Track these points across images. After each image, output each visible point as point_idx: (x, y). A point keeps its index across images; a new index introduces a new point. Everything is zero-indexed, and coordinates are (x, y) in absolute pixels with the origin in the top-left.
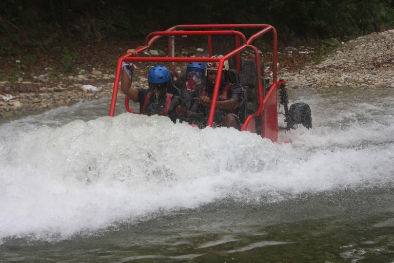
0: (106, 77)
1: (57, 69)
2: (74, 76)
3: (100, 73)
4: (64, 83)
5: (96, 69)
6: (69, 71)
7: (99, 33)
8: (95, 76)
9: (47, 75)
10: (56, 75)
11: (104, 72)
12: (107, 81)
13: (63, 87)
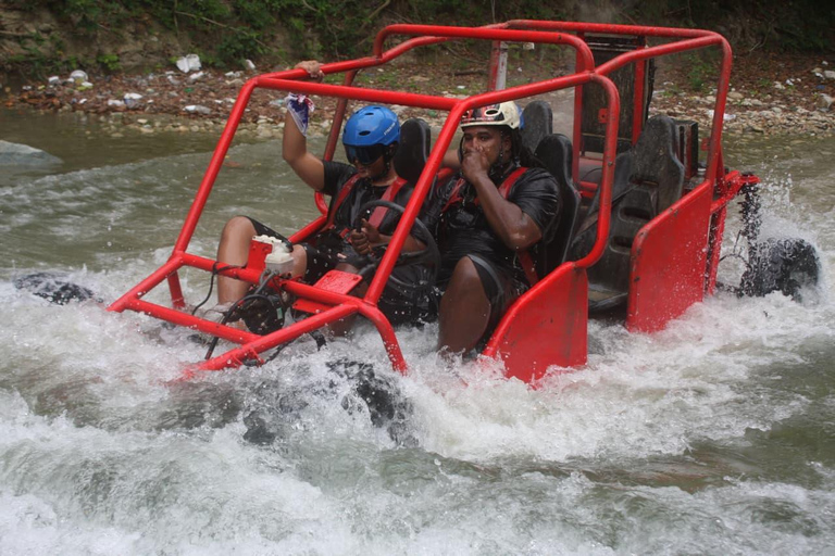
0: (747, 102)
1: (679, 85)
2: (701, 96)
3: (740, 95)
4: (683, 105)
5: (737, 91)
6: (697, 89)
7: (754, 40)
8: (731, 100)
9: (663, 91)
10: (675, 93)
11: (747, 96)
12: (746, 107)
13: (681, 109)
